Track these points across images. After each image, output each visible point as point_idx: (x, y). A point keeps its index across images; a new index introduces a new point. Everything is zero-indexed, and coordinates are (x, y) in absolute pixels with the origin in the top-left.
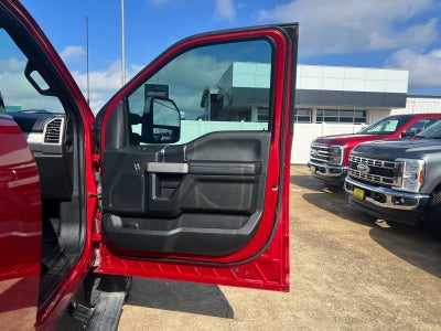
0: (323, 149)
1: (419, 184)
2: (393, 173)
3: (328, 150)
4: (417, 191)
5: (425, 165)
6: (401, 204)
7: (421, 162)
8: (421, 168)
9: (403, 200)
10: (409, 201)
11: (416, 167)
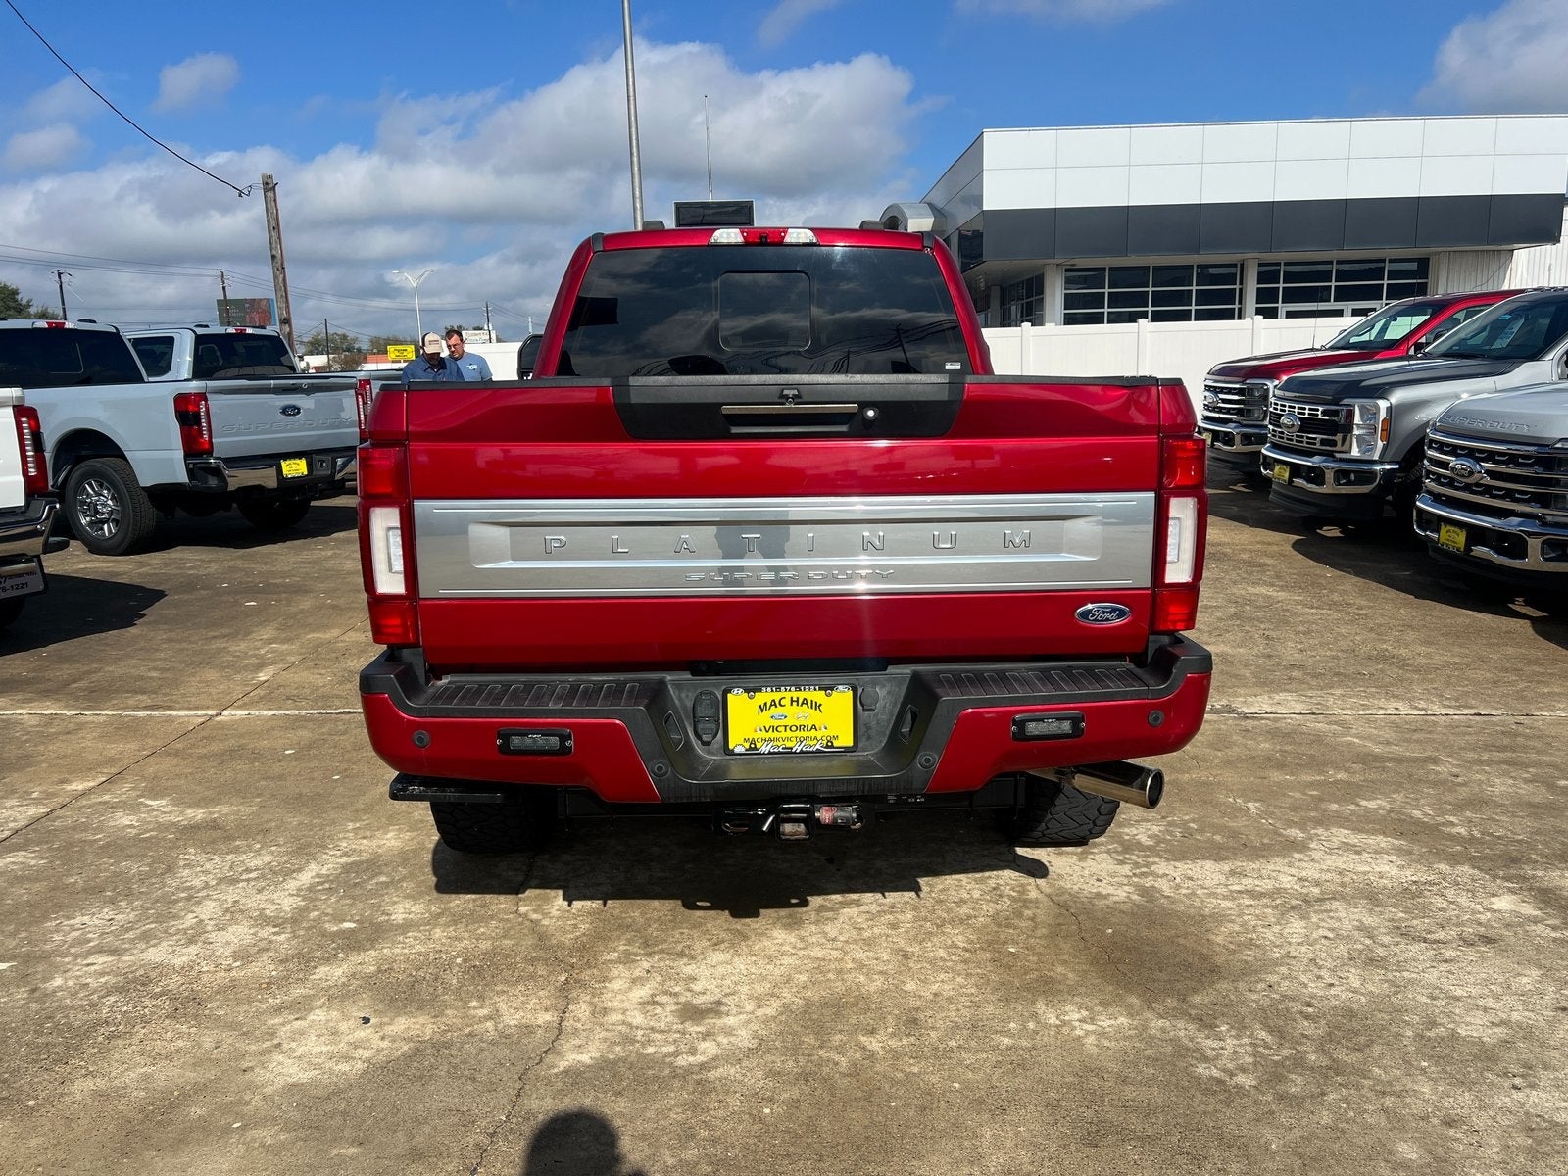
0: (1230, 391)
1: (1380, 444)
2: (1337, 427)
3: (1240, 392)
4: (1376, 457)
5: (1389, 409)
6: (1349, 483)
7: (1383, 404)
8: (1383, 415)
9: (1353, 477)
10: (1366, 477)
11: (1376, 413)
